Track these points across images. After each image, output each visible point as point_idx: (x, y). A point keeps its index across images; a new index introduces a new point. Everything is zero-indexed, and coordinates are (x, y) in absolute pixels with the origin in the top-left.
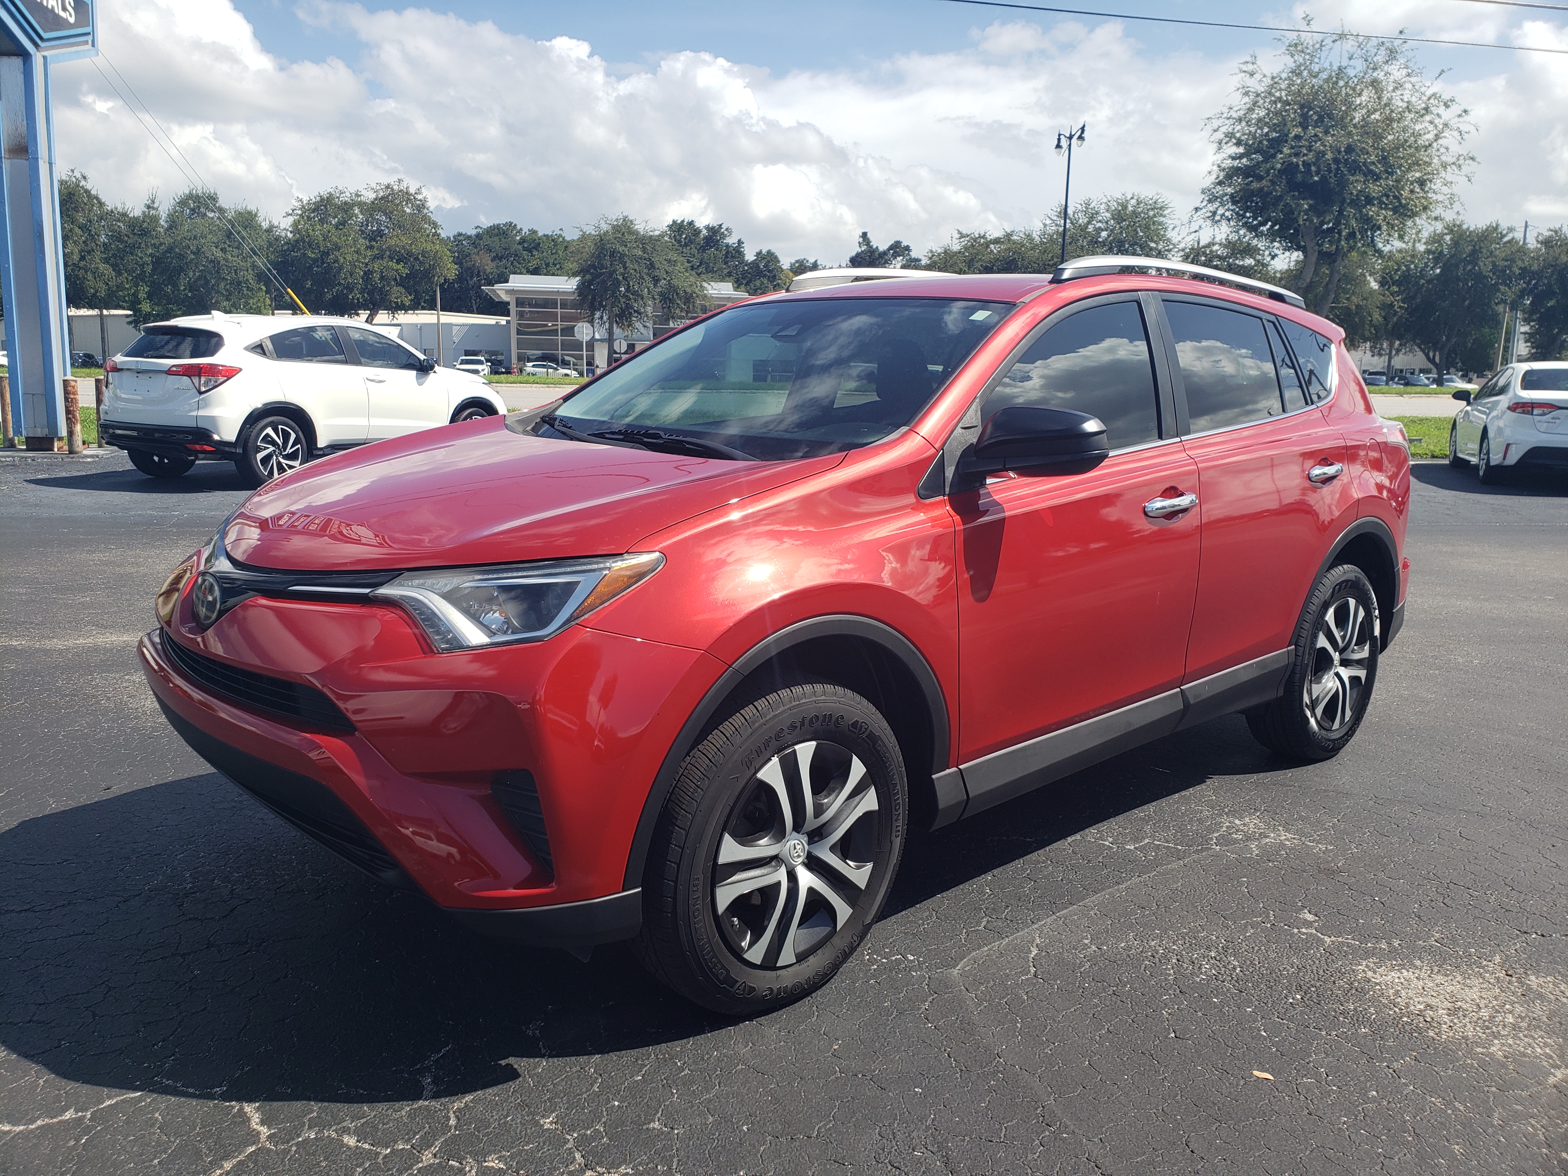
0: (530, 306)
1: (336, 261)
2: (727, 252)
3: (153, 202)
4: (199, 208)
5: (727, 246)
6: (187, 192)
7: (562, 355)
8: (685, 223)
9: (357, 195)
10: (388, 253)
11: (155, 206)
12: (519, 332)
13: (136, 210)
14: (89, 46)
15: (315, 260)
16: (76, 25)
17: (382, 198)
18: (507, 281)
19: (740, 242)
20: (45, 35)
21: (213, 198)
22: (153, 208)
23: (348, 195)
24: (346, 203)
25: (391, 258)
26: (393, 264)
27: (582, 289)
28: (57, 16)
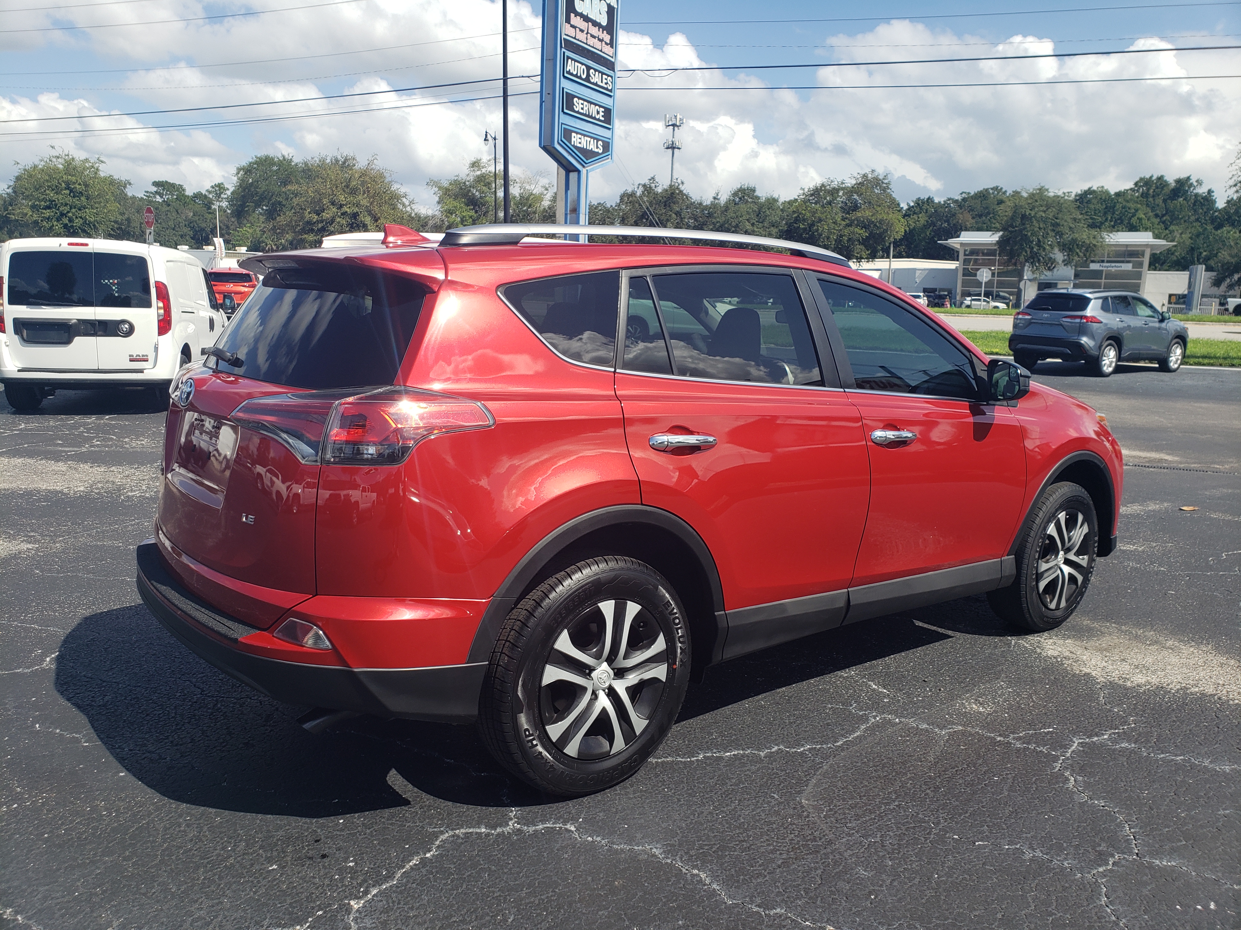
0: (984, 254)
1: (818, 230)
2: (1195, 202)
3: (717, 195)
4: (743, 197)
5: (1196, 195)
6: (739, 187)
7: (997, 292)
8: (1154, 178)
9: (843, 183)
10: (856, 222)
11: (719, 197)
12: (964, 275)
13: (707, 200)
14: (609, 160)
15: (805, 229)
16: (603, 153)
17: (860, 183)
18: (958, 237)
19: (1210, 192)
20: (587, 162)
21: (753, 190)
22: (718, 199)
23: (836, 183)
24: (834, 189)
25: (857, 225)
26: (857, 230)
27: (1001, 243)
28: (594, 152)
